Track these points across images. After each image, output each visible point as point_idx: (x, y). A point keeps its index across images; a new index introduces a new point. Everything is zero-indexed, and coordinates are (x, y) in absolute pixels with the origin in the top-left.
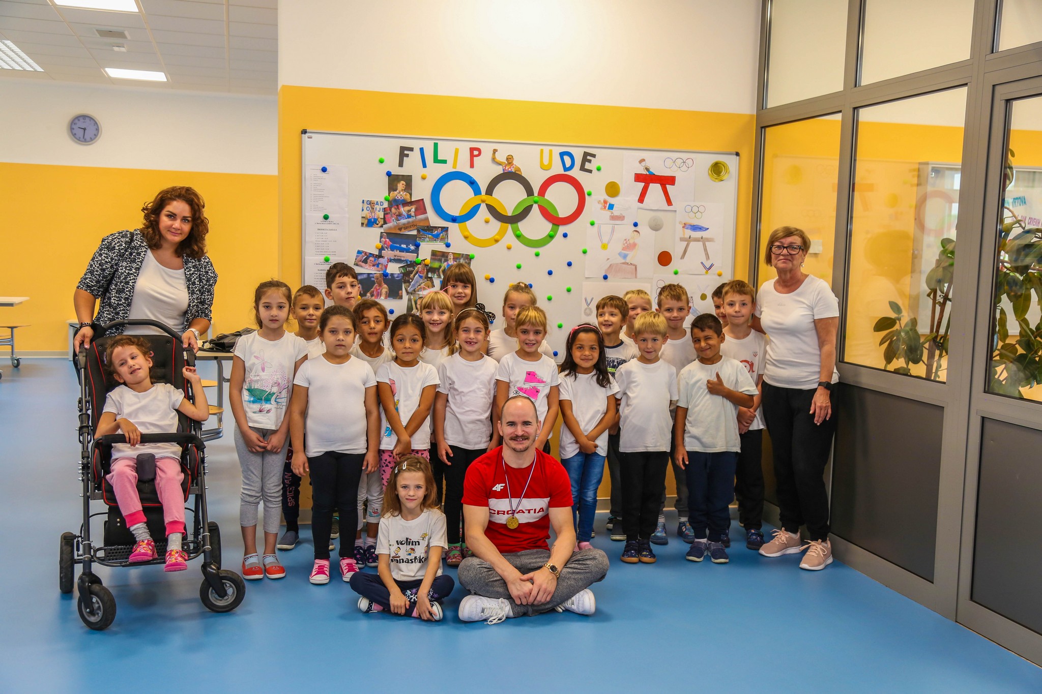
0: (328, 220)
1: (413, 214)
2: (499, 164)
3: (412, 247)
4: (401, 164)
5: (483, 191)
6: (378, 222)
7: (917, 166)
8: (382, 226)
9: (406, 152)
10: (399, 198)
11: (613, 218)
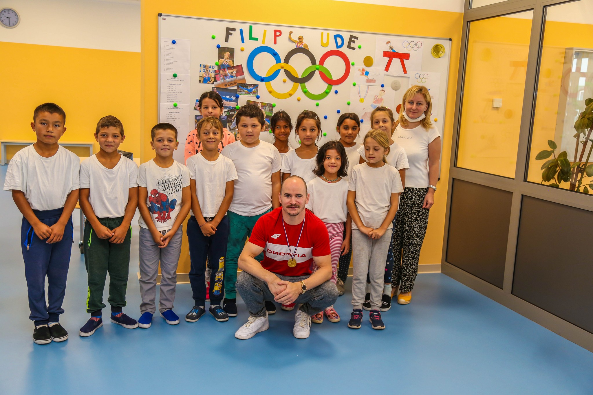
0: (176, 78)
1: (234, 75)
2: (293, 42)
3: (234, 98)
4: (227, 40)
5: (282, 60)
6: (210, 80)
7: (564, 51)
8: (213, 83)
9: (230, 32)
10: (225, 63)
11: (368, 81)
